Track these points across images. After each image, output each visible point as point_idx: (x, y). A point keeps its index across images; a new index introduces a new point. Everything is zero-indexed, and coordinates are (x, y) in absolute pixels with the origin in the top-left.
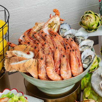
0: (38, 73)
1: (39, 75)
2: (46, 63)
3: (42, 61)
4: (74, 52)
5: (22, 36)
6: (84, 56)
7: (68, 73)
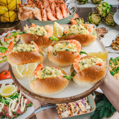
0: (42, 18)
1: (43, 19)
2: (47, 11)
3: (44, 10)
4: (63, 4)
5: (27, 1)
6: (69, 8)
7: (61, 16)
